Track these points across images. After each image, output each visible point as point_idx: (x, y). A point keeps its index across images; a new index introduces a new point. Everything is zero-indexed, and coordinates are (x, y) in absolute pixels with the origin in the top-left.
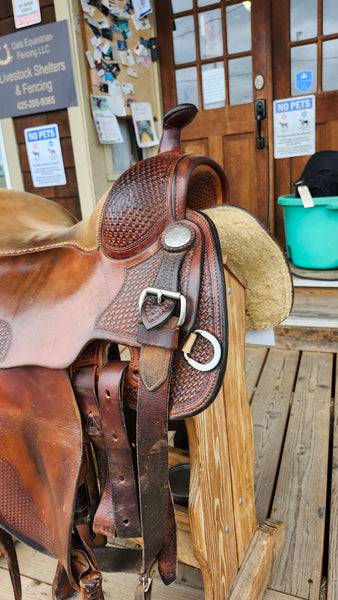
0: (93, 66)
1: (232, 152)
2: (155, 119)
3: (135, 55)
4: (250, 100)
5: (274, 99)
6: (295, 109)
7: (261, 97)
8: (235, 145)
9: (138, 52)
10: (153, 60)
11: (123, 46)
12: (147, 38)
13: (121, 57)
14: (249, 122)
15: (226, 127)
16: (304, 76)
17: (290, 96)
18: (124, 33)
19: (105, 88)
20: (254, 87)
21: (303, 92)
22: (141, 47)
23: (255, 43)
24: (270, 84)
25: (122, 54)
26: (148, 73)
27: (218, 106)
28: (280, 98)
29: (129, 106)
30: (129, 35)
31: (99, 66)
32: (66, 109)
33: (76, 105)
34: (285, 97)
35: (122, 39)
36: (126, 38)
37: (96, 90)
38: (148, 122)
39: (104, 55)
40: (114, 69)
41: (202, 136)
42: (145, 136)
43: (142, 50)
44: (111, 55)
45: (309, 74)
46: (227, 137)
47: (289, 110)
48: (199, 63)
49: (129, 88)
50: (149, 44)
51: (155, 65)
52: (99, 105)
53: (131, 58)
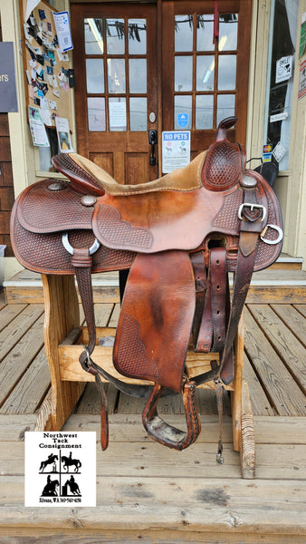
0: (30, 82)
1: (132, 165)
2: (71, 133)
3: (58, 80)
4: (145, 129)
5: (163, 130)
6: (177, 139)
7: (153, 128)
8: (133, 160)
9: (61, 78)
10: (71, 87)
11: (50, 71)
12: (66, 69)
13: (49, 79)
14: (145, 145)
15: (127, 146)
16: (183, 117)
17: (173, 130)
18: (51, 61)
19: (38, 102)
20: (149, 120)
21: (182, 128)
22: (63, 74)
23: (149, 89)
24: (160, 119)
25: (50, 77)
26: (67, 96)
27: (121, 130)
28: (166, 130)
29: (53, 118)
30: (55, 63)
31: (34, 84)
32: (7, 113)
33: (17, 111)
34: (170, 130)
35: (50, 66)
36: (52, 65)
37: (31, 102)
38: (66, 134)
39: (38, 76)
40: (44, 88)
41: (108, 151)
42: (64, 144)
43: (63, 77)
44: (42, 77)
45: (186, 116)
46: (128, 154)
47: (173, 139)
48: (107, 96)
49: (54, 105)
50: (68, 73)
51: (72, 90)
52: (33, 114)
53: (55, 81)
